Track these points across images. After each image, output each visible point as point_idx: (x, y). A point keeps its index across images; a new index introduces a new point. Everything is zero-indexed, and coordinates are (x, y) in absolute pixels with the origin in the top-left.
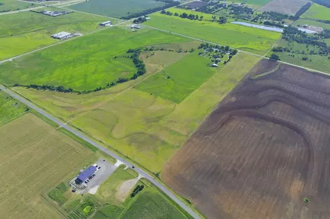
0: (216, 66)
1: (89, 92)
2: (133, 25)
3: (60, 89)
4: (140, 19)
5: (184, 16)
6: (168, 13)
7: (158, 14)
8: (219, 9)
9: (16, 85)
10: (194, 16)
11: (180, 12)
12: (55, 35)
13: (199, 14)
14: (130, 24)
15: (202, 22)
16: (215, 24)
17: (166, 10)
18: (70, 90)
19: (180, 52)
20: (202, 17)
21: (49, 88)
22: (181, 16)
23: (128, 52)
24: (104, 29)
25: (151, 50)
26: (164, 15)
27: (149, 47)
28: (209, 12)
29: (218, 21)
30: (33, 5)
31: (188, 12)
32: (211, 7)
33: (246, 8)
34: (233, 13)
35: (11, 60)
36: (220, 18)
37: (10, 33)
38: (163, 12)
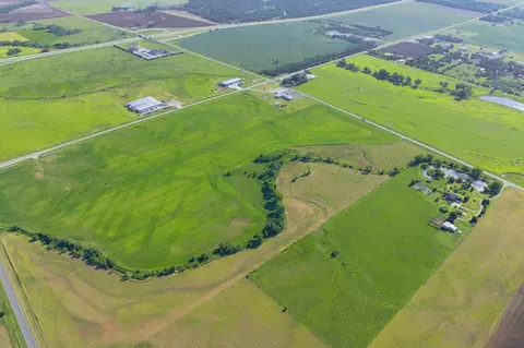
0: (451, 231)
1: (146, 276)
2: (281, 91)
3: (90, 257)
4: (295, 78)
5: (382, 75)
6: (352, 68)
7: (331, 66)
8: (454, 62)
9: (14, 230)
10: (402, 78)
11: (376, 64)
12: (132, 104)
13: (414, 73)
14: (274, 88)
15: (418, 92)
16: (447, 101)
17: (349, 60)
18: (109, 265)
19: (367, 171)
20: (418, 82)
21: (70, 247)
22: (375, 75)
23: (257, 161)
24: (224, 94)
25: (305, 160)
26: (342, 70)
27: (303, 152)
28: (433, 67)
29: (453, 93)
30: (123, 34)
31: (392, 68)
32: (438, 57)
33: (511, 63)
34: (483, 75)
35: (35, 156)
36: (458, 87)
37: (63, 92)
38: (342, 64)
